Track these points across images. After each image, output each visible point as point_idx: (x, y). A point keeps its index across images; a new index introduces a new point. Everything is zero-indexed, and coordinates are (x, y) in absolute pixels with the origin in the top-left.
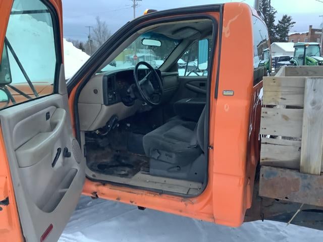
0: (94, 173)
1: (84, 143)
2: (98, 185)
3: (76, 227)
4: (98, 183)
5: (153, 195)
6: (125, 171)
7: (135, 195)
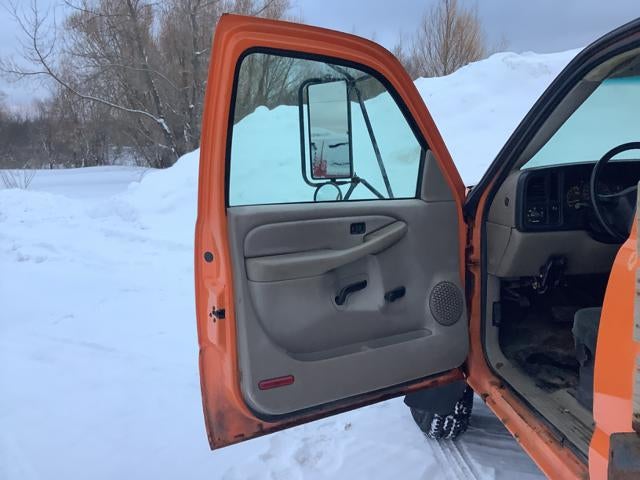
0: (503, 360)
1: (496, 298)
2: (492, 384)
3: (503, 462)
4: (498, 381)
5: (548, 439)
6: (563, 379)
7: (526, 425)
